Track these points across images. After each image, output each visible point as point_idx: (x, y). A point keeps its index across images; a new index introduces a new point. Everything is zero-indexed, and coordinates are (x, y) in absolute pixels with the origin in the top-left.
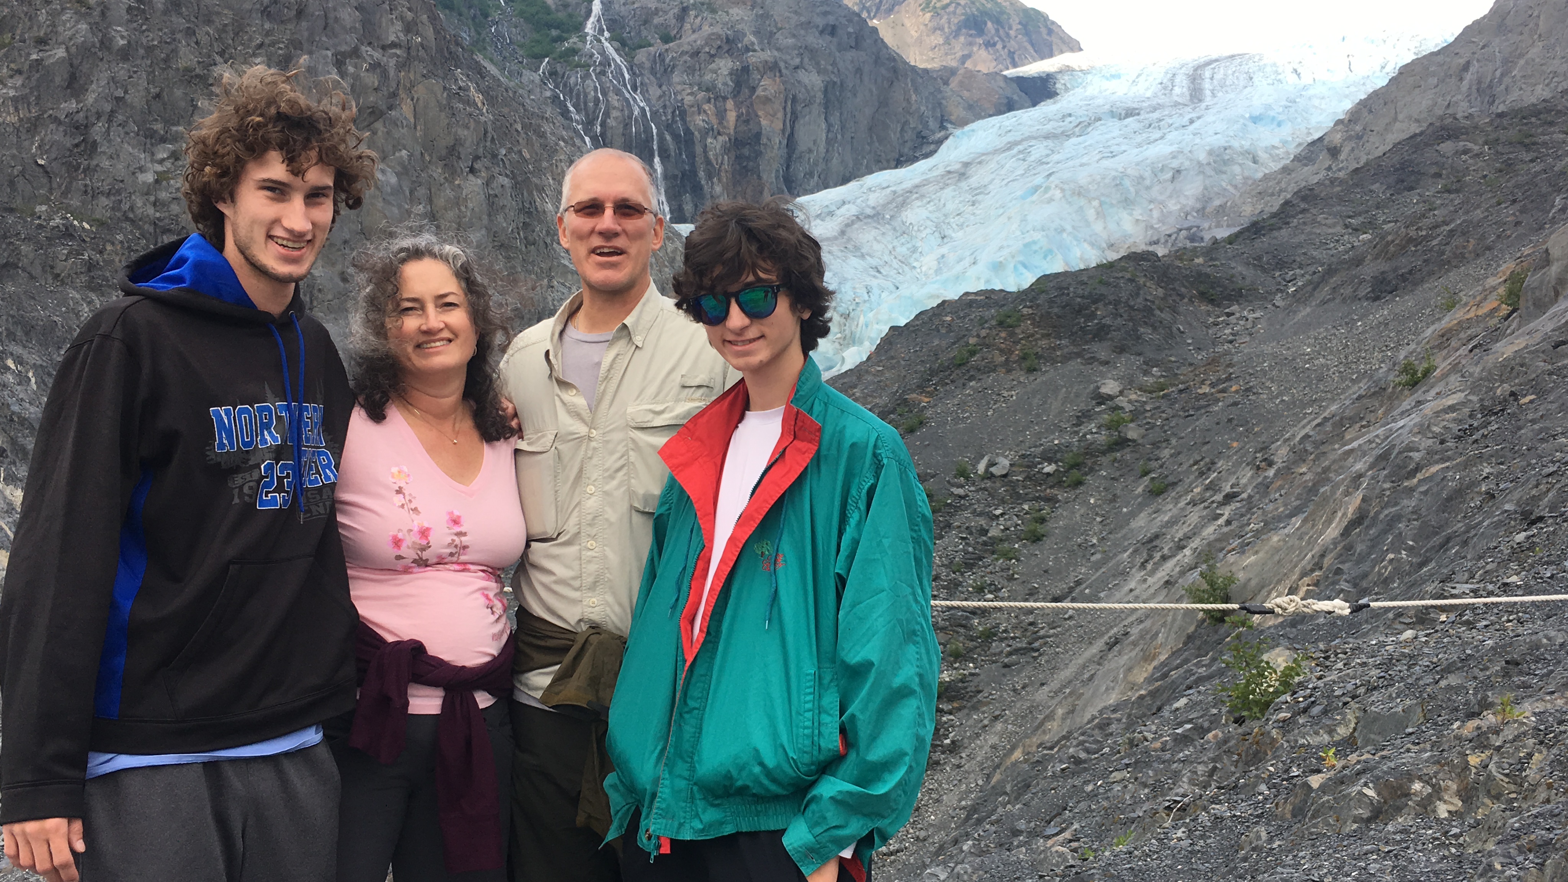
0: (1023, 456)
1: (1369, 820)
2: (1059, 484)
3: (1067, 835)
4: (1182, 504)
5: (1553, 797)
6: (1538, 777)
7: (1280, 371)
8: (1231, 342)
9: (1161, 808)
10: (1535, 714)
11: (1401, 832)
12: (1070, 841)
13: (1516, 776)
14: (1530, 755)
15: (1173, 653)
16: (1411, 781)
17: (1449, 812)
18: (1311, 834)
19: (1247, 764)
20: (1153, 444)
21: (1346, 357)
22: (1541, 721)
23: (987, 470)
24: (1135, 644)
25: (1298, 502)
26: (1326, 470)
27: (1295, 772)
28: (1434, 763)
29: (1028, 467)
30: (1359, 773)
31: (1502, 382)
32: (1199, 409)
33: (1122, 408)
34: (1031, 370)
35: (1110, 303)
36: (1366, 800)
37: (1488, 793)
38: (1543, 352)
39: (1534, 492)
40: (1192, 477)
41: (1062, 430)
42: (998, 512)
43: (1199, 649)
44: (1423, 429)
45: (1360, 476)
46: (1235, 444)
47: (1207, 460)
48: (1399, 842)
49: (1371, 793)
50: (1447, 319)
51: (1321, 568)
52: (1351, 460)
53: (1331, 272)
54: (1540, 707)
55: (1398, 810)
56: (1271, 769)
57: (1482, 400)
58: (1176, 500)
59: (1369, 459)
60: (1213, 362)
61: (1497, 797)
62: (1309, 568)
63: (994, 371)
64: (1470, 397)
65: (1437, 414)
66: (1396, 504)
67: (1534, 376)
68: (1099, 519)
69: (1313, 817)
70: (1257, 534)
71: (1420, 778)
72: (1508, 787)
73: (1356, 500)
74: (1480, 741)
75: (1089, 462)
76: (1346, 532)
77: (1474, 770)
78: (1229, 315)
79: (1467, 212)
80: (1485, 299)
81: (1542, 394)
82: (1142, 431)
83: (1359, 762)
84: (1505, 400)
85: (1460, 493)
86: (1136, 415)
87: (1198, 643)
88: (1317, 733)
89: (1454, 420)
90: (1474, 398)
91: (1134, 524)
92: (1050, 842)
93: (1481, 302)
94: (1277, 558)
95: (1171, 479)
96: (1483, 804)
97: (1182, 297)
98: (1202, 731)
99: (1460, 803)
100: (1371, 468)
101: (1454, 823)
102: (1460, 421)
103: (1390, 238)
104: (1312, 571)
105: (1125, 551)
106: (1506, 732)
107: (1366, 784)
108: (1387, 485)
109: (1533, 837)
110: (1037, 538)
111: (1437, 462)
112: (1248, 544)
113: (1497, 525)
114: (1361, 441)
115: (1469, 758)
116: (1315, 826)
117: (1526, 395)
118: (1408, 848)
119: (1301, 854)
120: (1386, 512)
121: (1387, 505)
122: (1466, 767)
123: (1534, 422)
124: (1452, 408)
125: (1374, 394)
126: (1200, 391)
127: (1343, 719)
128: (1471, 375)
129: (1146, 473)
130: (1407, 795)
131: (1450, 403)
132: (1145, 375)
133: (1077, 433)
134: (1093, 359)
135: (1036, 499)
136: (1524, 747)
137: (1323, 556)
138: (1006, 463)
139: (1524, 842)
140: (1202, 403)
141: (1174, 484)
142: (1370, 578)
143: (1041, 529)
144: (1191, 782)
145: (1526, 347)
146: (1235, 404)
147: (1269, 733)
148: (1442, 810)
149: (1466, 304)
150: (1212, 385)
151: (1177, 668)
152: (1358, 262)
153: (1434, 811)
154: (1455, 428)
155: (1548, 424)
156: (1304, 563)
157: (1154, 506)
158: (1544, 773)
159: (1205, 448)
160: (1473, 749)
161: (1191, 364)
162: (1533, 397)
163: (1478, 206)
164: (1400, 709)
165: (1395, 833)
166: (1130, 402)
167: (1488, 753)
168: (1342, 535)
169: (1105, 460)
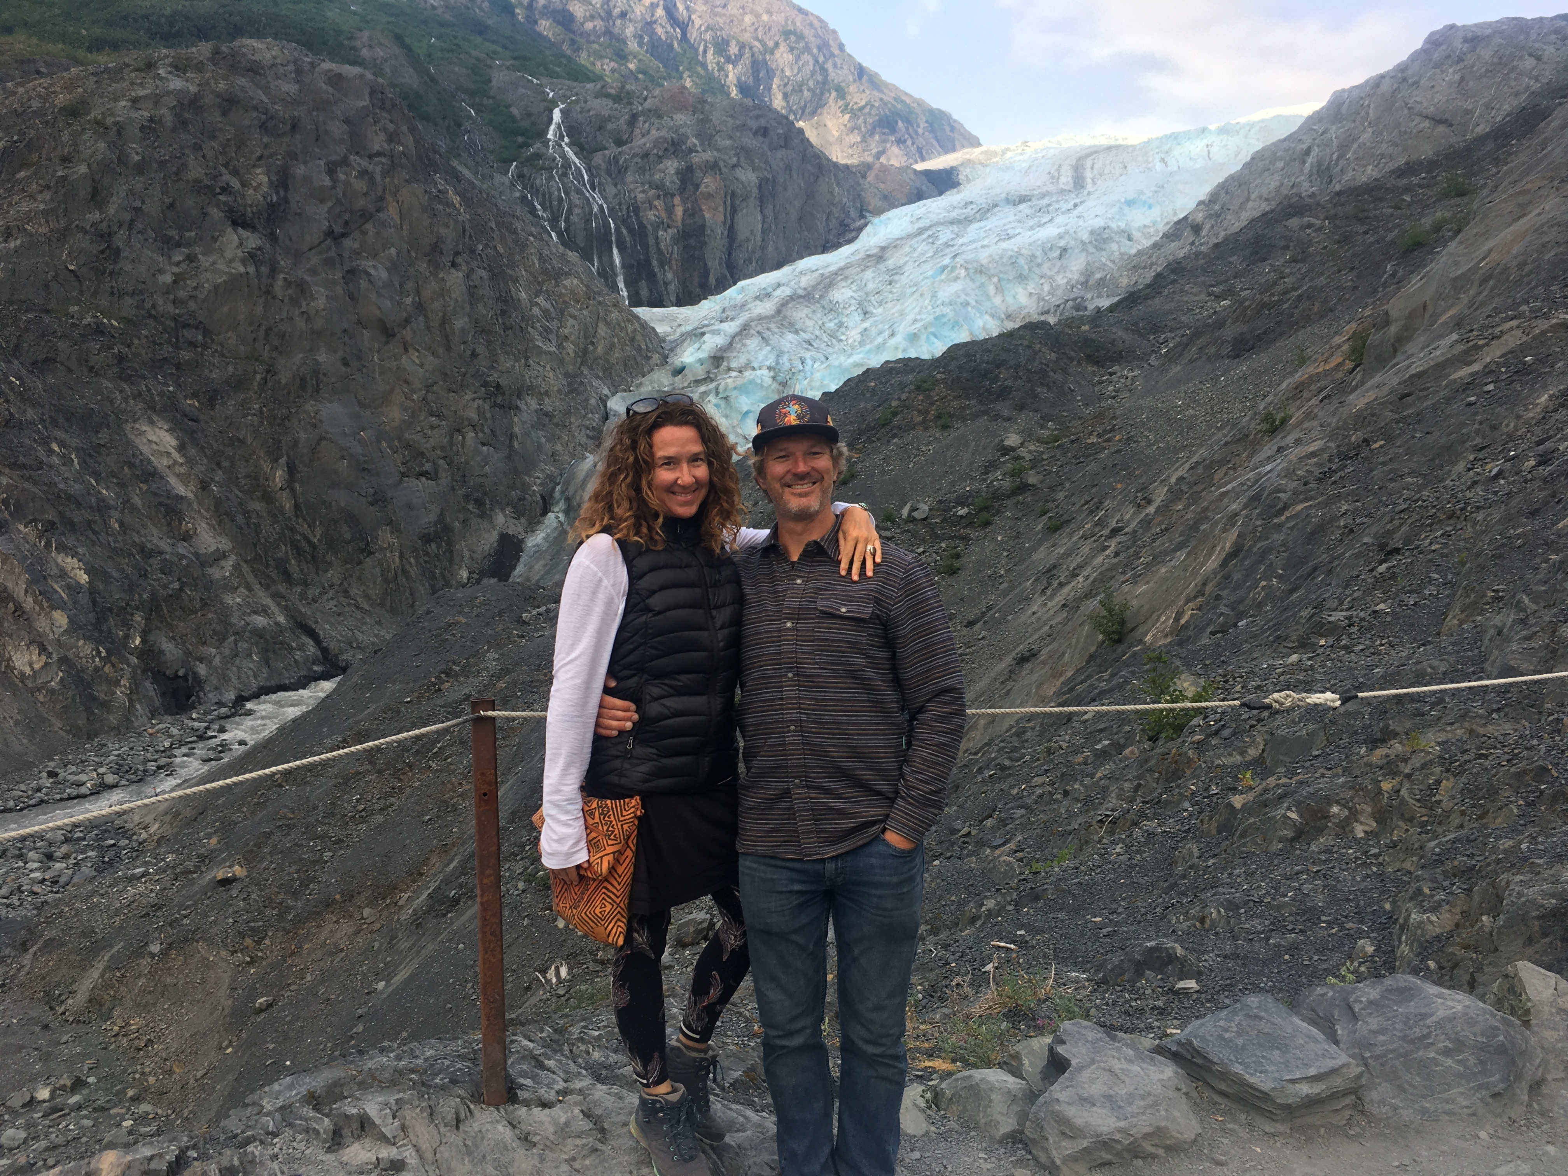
0: (940, 502)
1: (1293, 839)
2: (971, 524)
3: (1012, 845)
4: (1075, 539)
5: (1466, 824)
6: (1451, 805)
7: (1156, 422)
8: (1114, 398)
9: (1094, 823)
10: (1439, 744)
11: (1324, 852)
12: (1016, 852)
13: (1427, 799)
14: (1438, 782)
15: (1078, 670)
16: (1330, 805)
17: (1365, 832)
18: (1242, 852)
19: (1167, 780)
20: (1050, 488)
21: (1212, 408)
22: (1445, 751)
23: (909, 515)
24: (1044, 663)
25: (1181, 538)
26: (1204, 510)
27: (1214, 790)
28: (1350, 788)
29: (944, 511)
30: (1281, 797)
31: (1356, 430)
32: (1087, 457)
33: (1024, 458)
34: (945, 427)
35: (1011, 367)
36: (1289, 822)
37: (1402, 817)
38: (1391, 403)
39: (1388, 527)
40: (1083, 515)
41: (973, 479)
42: (921, 550)
43: (1100, 666)
44: (1289, 474)
45: (1236, 515)
46: (1119, 486)
47: (1096, 500)
48: (1324, 862)
49: (1293, 815)
50: (1299, 374)
51: (1203, 595)
52: (1226, 500)
53: (1197, 334)
54: (1442, 737)
55: (1320, 831)
56: (1193, 787)
57: (1339, 446)
58: (1071, 535)
59: (1242, 500)
60: (1099, 416)
61: (1411, 820)
62: (1192, 595)
63: (914, 429)
64: (1330, 444)
65: (1301, 459)
66: (1268, 539)
67: (1383, 424)
68: (1005, 554)
69: (1241, 836)
70: (1148, 566)
71: (1338, 802)
72: (1420, 812)
73: (1233, 535)
74: (1390, 767)
75: (996, 505)
76: (1224, 563)
77: (1386, 795)
78: (1111, 374)
79: (1312, 280)
80: (1332, 355)
81: (1390, 439)
82: (1041, 477)
83: (1278, 785)
84: (1359, 446)
85: (1322, 528)
86: (1035, 463)
87: (1099, 661)
88: (1230, 755)
89: (1316, 464)
90: (1332, 445)
91: (1035, 557)
92: (997, 852)
93: (1328, 358)
94: (1164, 588)
95: (1066, 517)
96: (1398, 826)
97: (1071, 359)
98: (1119, 747)
99: (1375, 824)
100: (1245, 508)
101: (1371, 843)
102: (1319, 465)
103: (1247, 303)
104: (1196, 597)
105: (1028, 580)
106: (1414, 760)
107: (1289, 808)
108: (1259, 523)
109: (1456, 863)
110: (953, 571)
111: (1302, 502)
112: (1140, 576)
113: (1357, 556)
114: (1234, 484)
115: (1382, 784)
116: (1244, 845)
117: (1376, 442)
118: (1334, 867)
119: (1237, 872)
120: (1259, 545)
121: (1260, 539)
122: (1379, 792)
123: (1384, 464)
124: (1313, 454)
125: (1239, 440)
126: (1089, 441)
127: (1253, 742)
128: (1329, 424)
129: (1044, 513)
130: (1327, 817)
131: (1311, 449)
132: (1042, 428)
133: (985, 480)
134: (997, 417)
135: (952, 538)
136: (1432, 774)
137: (1204, 584)
138: (927, 508)
139: (1449, 868)
140: (1091, 451)
141: (1068, 522)
142: (1246, 602)
143: (956, 564)
144: (1119, 797)
145: (1376, 399)
146: (1119, 451)
147: (1186, 753)
148: (1359, 831)
149: (1316, 360)
150: (1099, 436)
151: (1082, 683)
152: (1220, 325)
153: (1352, 832)
154: (1317, 472)
155: (1395, 466)
156: (1188, 591)
157: (1051, 542)
158: (1456, 801)
159: (1094, 490)
160: (1384, 775)
161: (1080, 418)
162: (1382, 442)
163: (1322, 274)
164: (1304, 733)
165: (1320, 853)
166: (1030, 452)
167: (1398, 779)
168: (1221, 566)
169: (1009, 503)
